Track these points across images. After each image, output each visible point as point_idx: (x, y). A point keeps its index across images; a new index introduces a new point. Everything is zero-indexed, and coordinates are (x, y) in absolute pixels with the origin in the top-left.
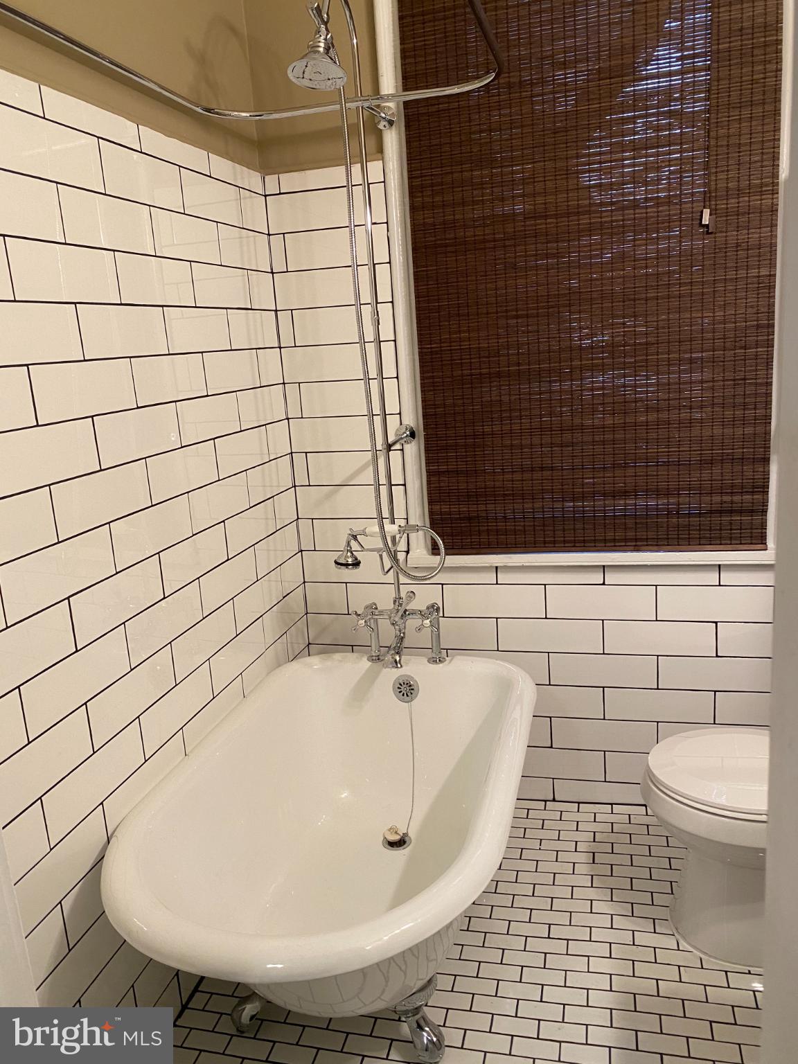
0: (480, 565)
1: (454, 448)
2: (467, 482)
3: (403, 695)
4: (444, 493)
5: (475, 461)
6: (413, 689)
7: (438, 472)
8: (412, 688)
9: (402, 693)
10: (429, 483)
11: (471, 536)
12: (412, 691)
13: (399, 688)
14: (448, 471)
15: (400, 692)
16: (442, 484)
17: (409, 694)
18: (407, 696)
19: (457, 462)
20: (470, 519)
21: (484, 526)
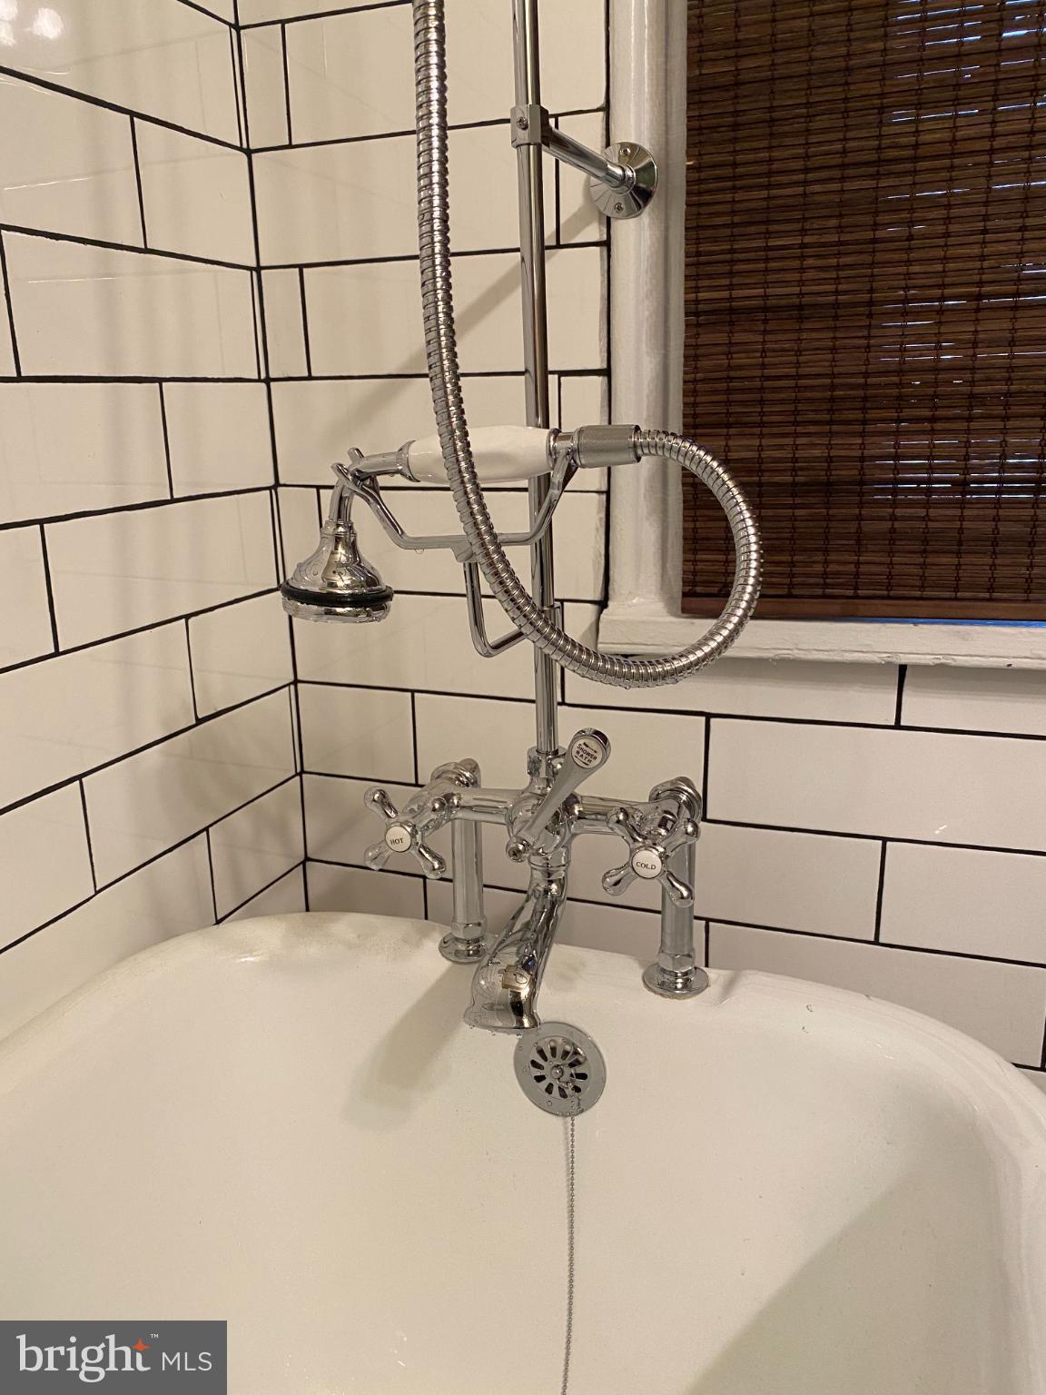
0: (849, 657)
1: (797, 215)
2: (834, 350)
3: (549, 1089)
4: (743, 390)
5: (872, 265)
6: (583, 1076)
7: (732, 311)
8: (580, 1070)
9: (544, 1084)
10: (692, 355)
11: (826, 551)
12: (579, 1082)
13: (534, 1064)
14: (765, 309)
15: (540, 1079)
16: (739, 360)
17: (569, 1091)
18: (564, 1095)
19: (802, 270)
20: (828, 488)
21: (881, 519)
